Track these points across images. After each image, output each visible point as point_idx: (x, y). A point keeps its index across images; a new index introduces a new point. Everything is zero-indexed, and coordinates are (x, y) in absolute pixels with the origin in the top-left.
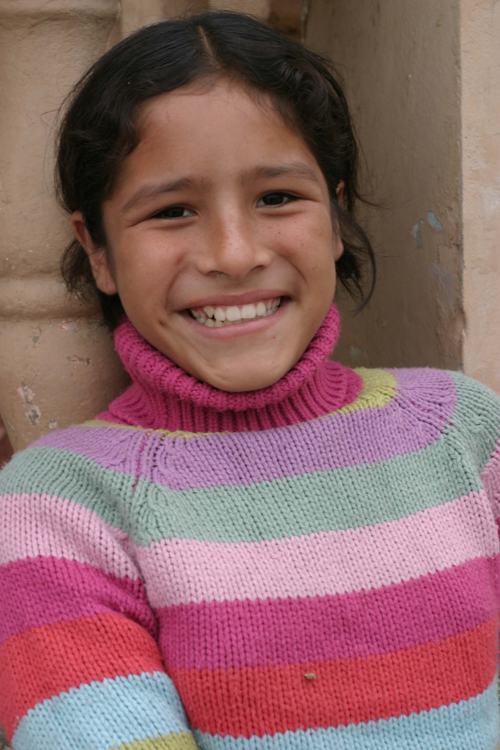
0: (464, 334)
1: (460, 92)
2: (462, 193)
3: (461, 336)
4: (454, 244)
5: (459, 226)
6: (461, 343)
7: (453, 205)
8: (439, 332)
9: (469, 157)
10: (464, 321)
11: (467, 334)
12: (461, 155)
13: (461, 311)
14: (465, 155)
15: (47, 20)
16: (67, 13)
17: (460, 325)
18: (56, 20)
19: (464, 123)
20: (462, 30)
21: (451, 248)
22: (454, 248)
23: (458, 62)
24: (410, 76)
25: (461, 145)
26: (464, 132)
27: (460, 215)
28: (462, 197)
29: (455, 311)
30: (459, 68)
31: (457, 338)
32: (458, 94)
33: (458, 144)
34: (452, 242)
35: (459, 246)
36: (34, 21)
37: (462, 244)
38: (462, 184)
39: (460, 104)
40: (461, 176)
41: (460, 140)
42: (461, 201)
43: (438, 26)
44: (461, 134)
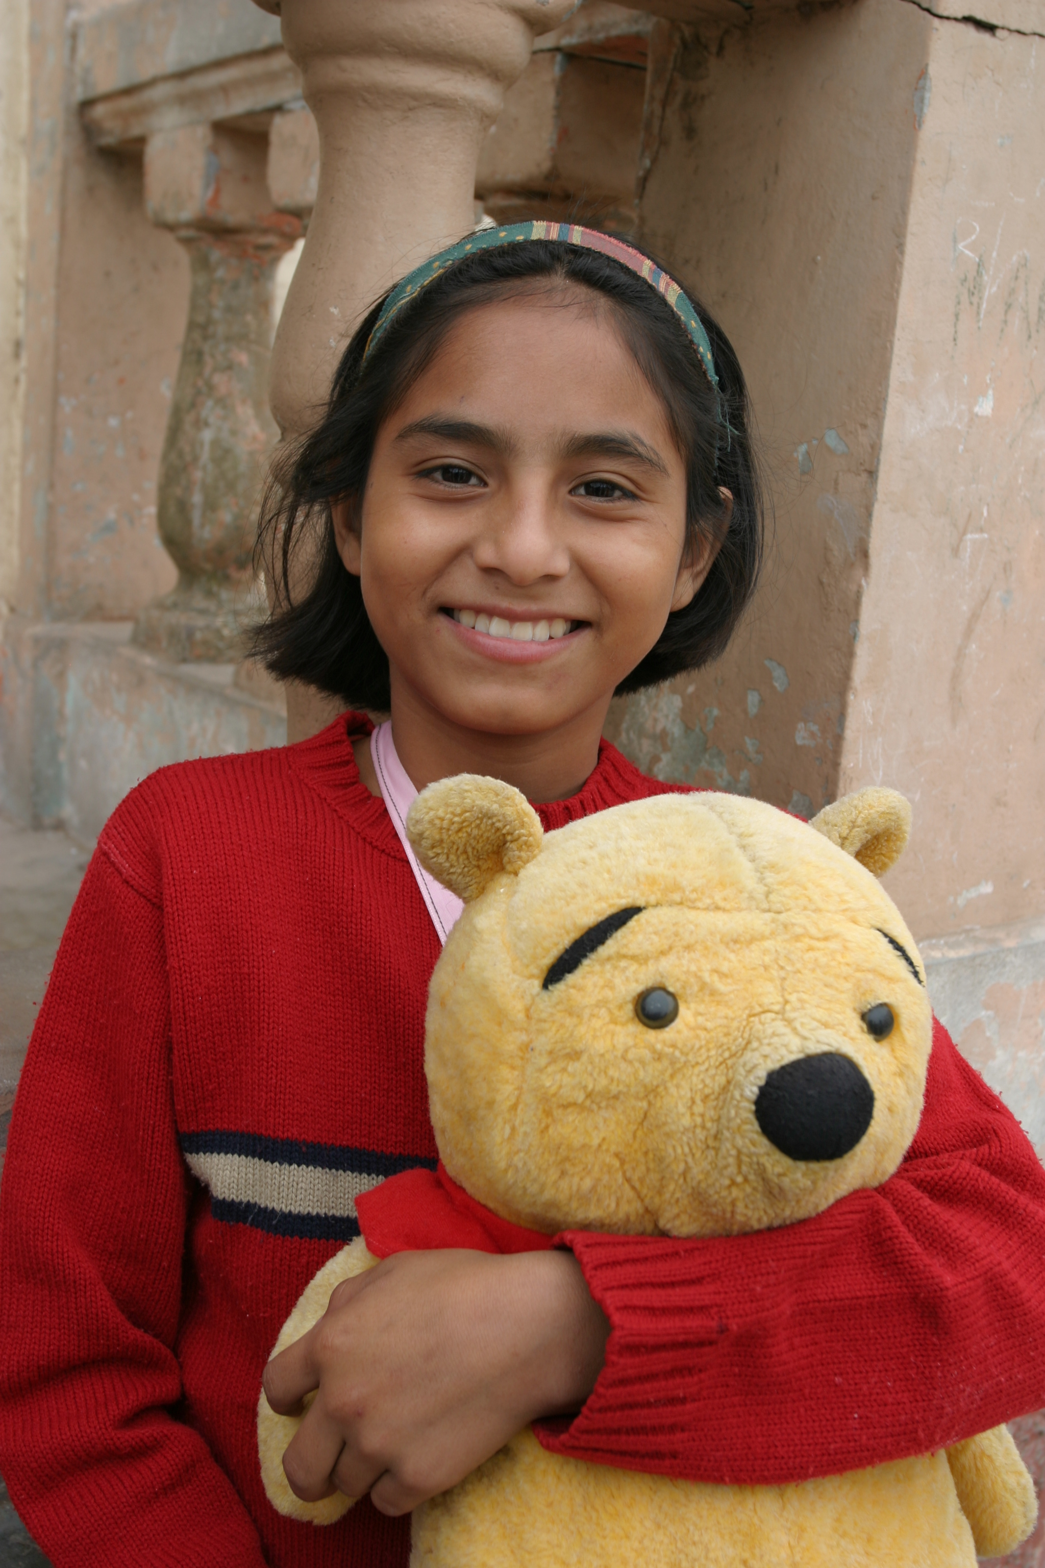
0: (863, 582)
1: (899, 283)
2: (885, 408)
3: (860, 586)
4: (866, 470)
5: (875, 448)
6: (859, 595)
7: (870, 421)
8: (824, 580)
9: (898, 364)
10: (866, 567)
11: (868, 584)
12: (890, 360)
13: (864, 554)
14: (895, 360)
15: (430, 105)
16: (456, 100)
17: (858, 572)
18: (441, 106)
19: (900, 321)
20: (912, 206)
21: (859, 475)
22: (864, 476)
23: (900, 247)
24: (819, 258)
25: (892, 348)
26: (898, 332)
27: (879, 435)
28: (884, 413)
29: (855, 555)
30: (902, 253)
31: (854, 588)
32: (896, 285)
33: (888, 345)
34: (863, 468)
35: (872, 474)
36: (413, 103)
37: (877, 471)
38: (887, 396)
39: (898, 297)
40: (887, 386)
41: (892, 343)
42: (883, 418)
43: (874, 198)
44: (893, 334)
